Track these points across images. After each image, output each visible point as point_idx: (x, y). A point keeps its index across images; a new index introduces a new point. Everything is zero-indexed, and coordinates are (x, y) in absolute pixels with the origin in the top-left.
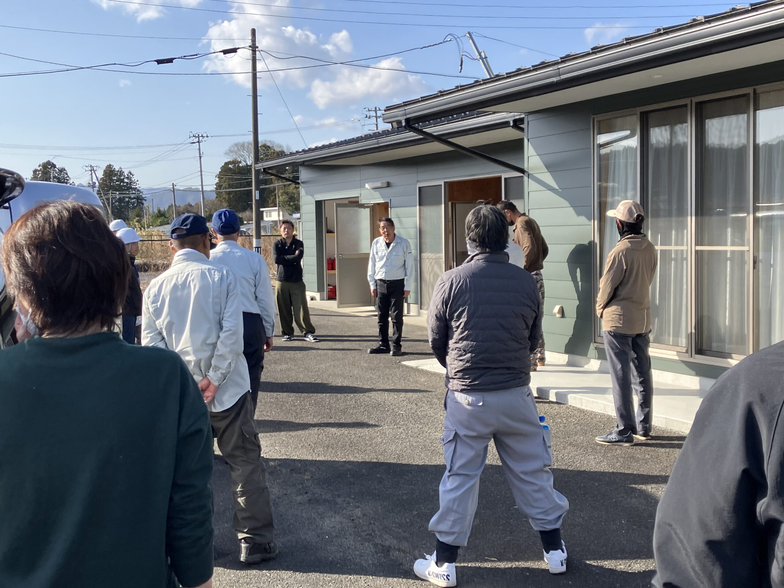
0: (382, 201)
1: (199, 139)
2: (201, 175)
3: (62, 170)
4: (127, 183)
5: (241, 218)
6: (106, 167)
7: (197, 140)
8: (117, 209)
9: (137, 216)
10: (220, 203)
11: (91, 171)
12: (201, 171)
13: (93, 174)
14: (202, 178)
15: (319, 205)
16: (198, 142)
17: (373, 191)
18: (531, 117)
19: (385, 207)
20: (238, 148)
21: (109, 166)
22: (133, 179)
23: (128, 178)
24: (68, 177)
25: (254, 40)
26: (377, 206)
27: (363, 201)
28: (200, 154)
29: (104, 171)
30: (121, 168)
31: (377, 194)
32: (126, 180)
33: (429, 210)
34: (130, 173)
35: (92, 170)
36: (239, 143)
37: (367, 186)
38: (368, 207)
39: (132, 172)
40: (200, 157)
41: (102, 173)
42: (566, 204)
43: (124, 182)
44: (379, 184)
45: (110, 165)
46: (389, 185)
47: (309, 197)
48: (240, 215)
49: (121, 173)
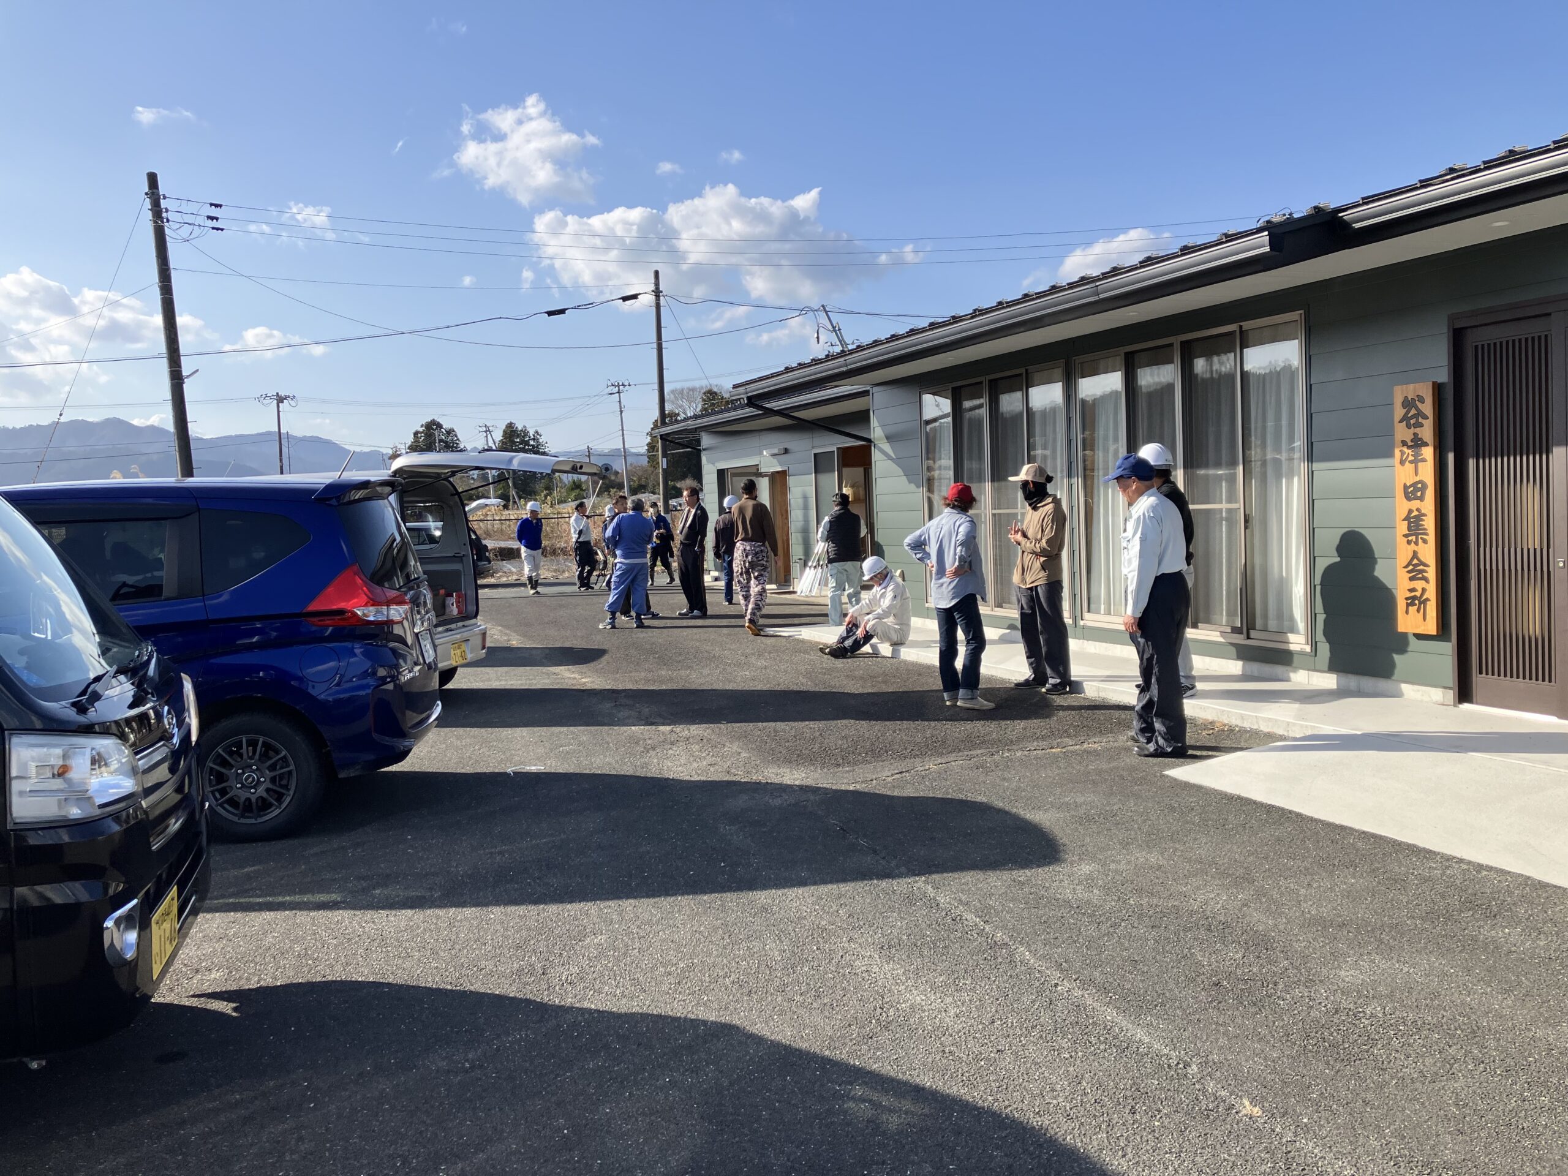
0: (779, 469)
1: (619, 388)
2: (623, 435)
3: (450, 432)
4: (533, 445)
5: (680, 489)
6: (507, 427)
7: (616, 389)
8: (521, 480)
9: (546, 489)
10: (652, 469)
11: (486, 432)
12: (623, 430)
13: (489, 436)
14: (623, 439)
15: (721, 474)
16: (619, 392)
17: (771, 458)
18: (876, 389)
19: (783, 474)
20: (675, 397)
21: (510, 426)
22: (541, 441)
23: (534, 439)
24: (458, 439)
25: (657, 284)
26: (778, 477)
27: (763, 470)
28: (621, 408)
29: (504, 431)
30: (525, 427)
31: (774, 461)
32: (532, 443)
33: (824, 478)
34: (537, 432)
35: (488, 431)
36: (676, 390)
37: (765, 453)
38: (766, 476)
39: (540, 432)
40: (621, 412)
41: (502, 433)
42: (900, 472)
43: (529, 445)
44: (776, 451)
45: (511, 423)
46: (786, 451)
47: (711, 466)
48: (678, 485)
49: (526, 433)
